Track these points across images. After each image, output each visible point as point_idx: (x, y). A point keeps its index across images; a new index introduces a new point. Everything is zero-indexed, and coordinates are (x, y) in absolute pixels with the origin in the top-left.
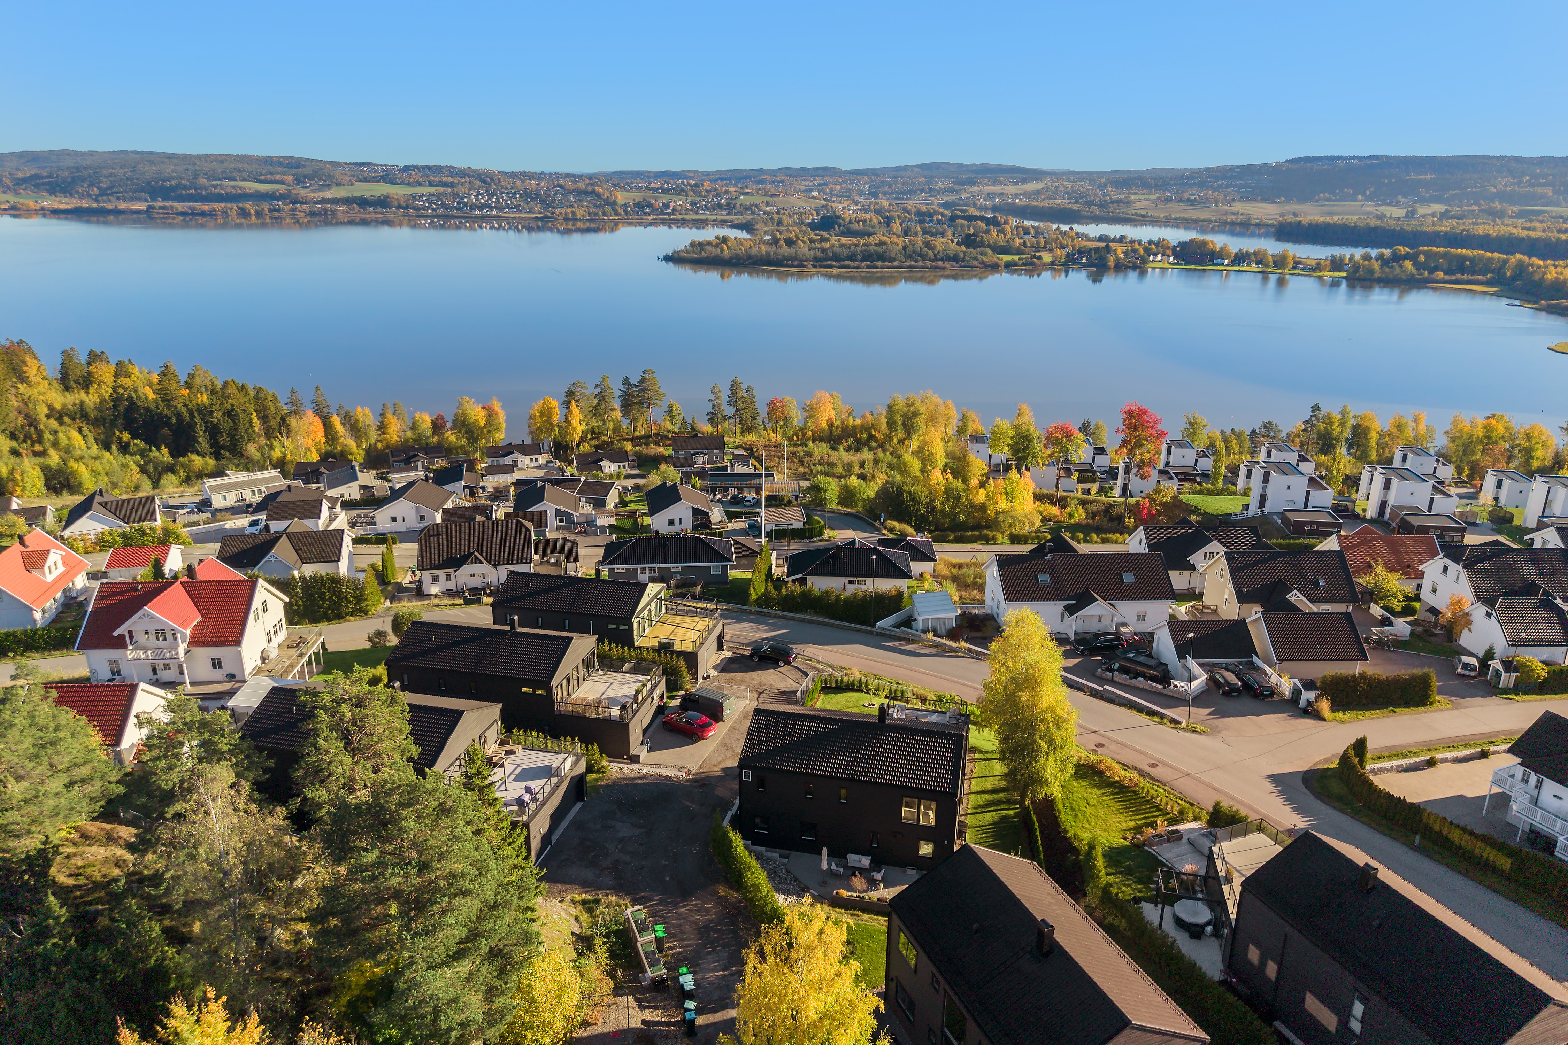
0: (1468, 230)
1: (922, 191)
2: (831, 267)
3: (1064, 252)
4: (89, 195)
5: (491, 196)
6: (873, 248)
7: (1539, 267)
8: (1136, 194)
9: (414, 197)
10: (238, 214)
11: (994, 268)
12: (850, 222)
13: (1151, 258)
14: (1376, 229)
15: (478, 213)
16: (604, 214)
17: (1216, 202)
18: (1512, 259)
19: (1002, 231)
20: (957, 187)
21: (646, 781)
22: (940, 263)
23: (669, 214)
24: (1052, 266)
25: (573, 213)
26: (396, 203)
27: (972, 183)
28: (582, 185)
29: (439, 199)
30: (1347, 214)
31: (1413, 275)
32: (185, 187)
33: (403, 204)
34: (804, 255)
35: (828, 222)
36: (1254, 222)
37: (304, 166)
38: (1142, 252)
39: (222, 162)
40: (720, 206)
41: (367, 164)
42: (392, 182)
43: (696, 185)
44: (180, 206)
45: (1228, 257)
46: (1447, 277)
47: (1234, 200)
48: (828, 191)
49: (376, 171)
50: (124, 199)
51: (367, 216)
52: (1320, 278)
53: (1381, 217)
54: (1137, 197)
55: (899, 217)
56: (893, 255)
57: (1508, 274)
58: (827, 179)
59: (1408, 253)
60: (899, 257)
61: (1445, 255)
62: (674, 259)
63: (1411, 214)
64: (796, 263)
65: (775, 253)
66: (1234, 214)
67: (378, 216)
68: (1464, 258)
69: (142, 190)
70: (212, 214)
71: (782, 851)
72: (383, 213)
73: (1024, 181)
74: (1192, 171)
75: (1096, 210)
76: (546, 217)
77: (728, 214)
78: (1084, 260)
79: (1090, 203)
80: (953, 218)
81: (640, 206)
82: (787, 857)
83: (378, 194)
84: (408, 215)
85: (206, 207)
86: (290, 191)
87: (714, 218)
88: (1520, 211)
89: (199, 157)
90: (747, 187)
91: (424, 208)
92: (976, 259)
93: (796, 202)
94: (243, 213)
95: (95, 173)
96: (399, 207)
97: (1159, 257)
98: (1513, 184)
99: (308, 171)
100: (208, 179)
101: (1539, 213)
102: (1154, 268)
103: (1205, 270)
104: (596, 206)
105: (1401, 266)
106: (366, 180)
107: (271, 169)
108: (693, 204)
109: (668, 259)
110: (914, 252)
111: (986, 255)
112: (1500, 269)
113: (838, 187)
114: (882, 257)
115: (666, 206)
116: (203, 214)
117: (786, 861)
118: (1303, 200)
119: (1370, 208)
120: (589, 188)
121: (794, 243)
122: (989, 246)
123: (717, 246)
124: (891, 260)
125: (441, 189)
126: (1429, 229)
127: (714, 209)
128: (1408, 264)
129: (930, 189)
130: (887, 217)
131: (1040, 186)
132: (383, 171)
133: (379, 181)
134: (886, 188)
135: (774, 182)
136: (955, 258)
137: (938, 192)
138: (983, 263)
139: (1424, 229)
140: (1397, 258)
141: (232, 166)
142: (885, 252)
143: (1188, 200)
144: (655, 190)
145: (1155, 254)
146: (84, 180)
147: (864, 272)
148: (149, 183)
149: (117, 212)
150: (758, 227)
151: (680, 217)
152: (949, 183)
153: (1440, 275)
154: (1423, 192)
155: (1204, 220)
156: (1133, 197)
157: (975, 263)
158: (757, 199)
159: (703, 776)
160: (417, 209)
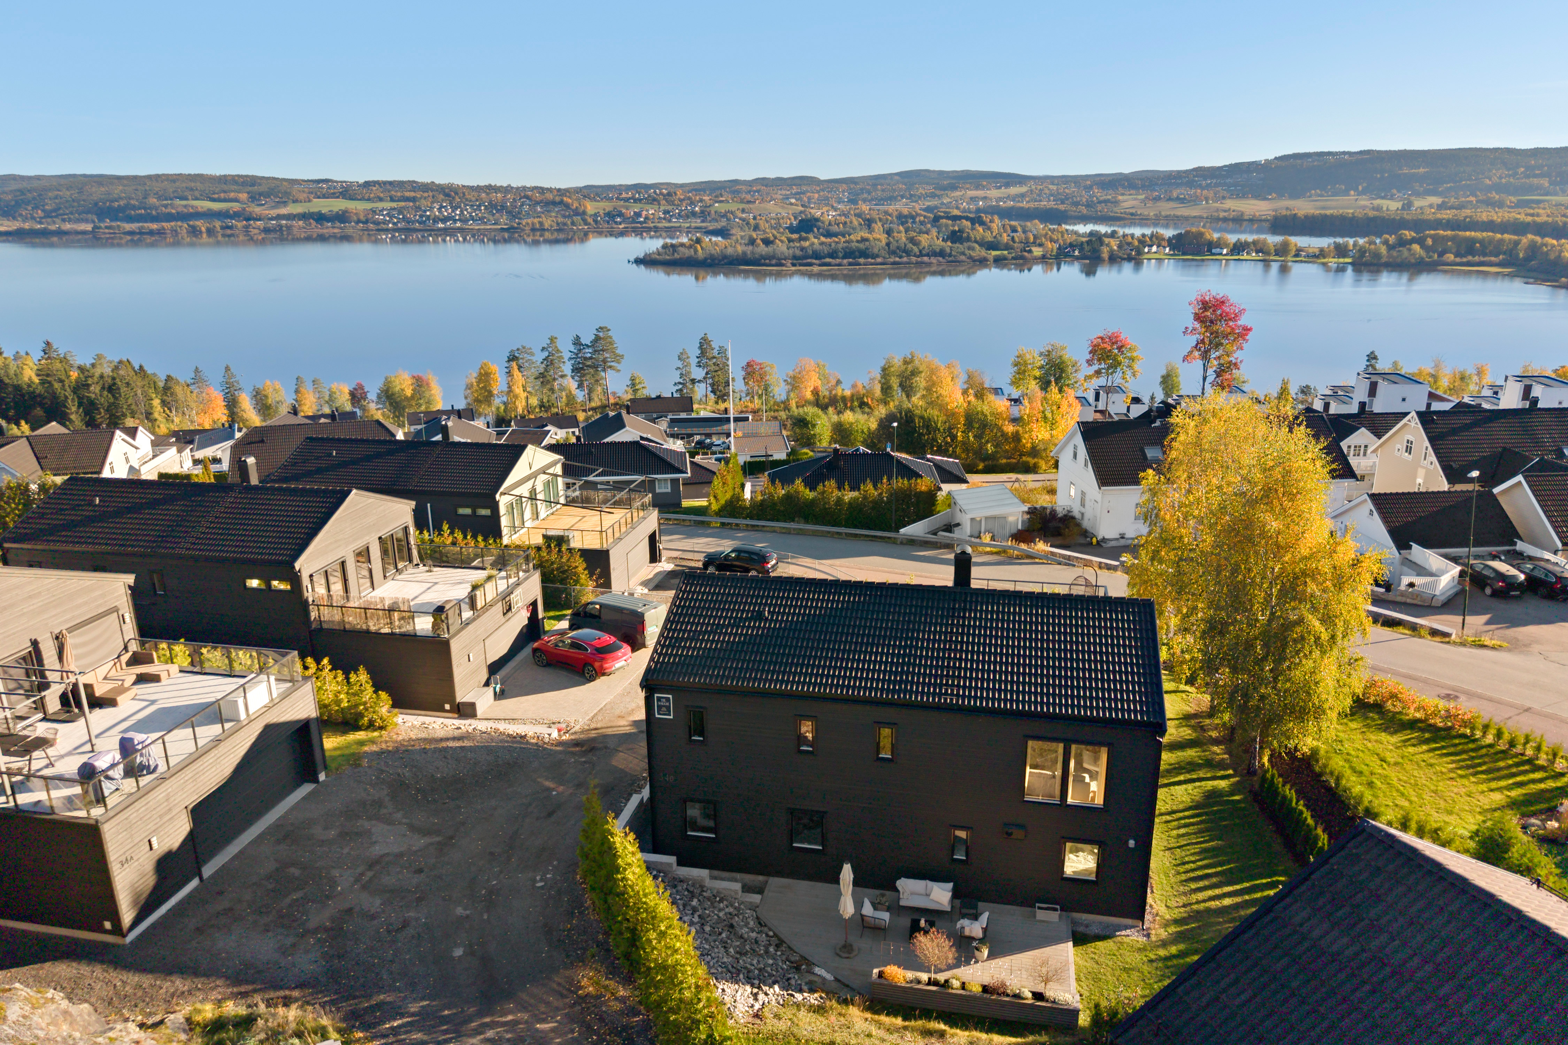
0: (1471, 217)
1: (902, 197)
2: (810, 265)
3: (1056, 246)
4: (33, 218)
5: (454, 209)
6: (854, 245)
7: (1553, 246)
8: (1123, 194)
9: (374, 212)
10: (188, 232)
11: (982, 263)
12: (830, 224)
13: (1146, 250)
14: (1374, 219)
15: (441, 225)
16: (573, 223)
17: (1207, 199)
18: (1524, 240)
19: (989, 228)
20: (938, 192)
21: (466, 743)
22: (926, 259)
23: (641, 223)
24: (1043, 259)
25: (541, 223)
26: (355, 218)
27: (954, 188)
28: (550, 196)
29: (400, 212)
30: (1342, 208)
31: (1422, 258)
32: (134, 208)
33: (362, 218)
34: (782, 253)
35: (806, 225)
36: (1246, 217)
37: (260, 184)
38: (1136, 243)
39: (174, 181)
40: (694, 214)
41: (326, 181)
42: (352, 198)
43: (669, 194)
44: (128, 227)
45: (1226, 245)
46: (1458, 260)
47: (1224, 198)
48: (805, 199)
49: (335, 188)
50: (70, 220)
51: (325, 231)
52: (1324, 264)
53: (1378, 209)
54: (1125, 197)
55: (880, 220)
56: (876, 251)
57: (1521, 255)
58: (804, 188)
59: (1414, 238)
60: (883, 253)
61: (1453, 239)
62: (646, 261)
63: (1408, 206)
64: (774, 262)
65: (752, 253)
66: (1225, 211)
67: (336, 231)
68: (1473, 241)
69: (88, 212)
70: (160, 233)
71: (750, 878)
72: (341, 228)
73: (1007, 185)
74: (1179, 172)
75: (1084, 210)
76: (513, 228)
77: (703, 221)
78: (1077, 253)
79: (1076, 204)
80: (936, 219)
81: (611, 216)
82: (760, 891)
83: (336, 209)
84: (368, 230)
85: (154, 226)
86: (244, 209)
87: (687, 225)
88: (1519, 201)
89: (149, 177)
90: (722, 196)
91: (385, 222)
92: (963, 254)
93: (773, 208)
94: (194, 232)
95: (40, 195)
96: (358, 221)
97: (1154, 249)
98: (1509, 176)
99: (263, 188)
100: (159, 198)
101: (1538, 202)
102: (1149, 259)
103: (1203, 260)
104: (564, 216)
105: (1410, 250)
106: (324, 196)
107: (225, 187)
108: (666, 212)
109: (638, 261)
110: (898, 248)
111: (973, 249)
112: (1511, 250)
113: (816, 196)
114: (864, 254)
115: (638, 214)
116: (151, 233)
117: (756, 898)
118: (1294, 196)
119: (1364, 201)
120: (557, 199)
121: (772, 242)
122: (976, 242)
123: (690, 247)
124: (874, 256)
125: (403, 204)
126: (1431, 217)
127: (688, 217)
128: (1416, 247)
129: (911, 195)
130: (868, 220)
131: (1023, 189)
132: (342, 187)
133: (338, 197)
134: (865, 196)
135: (749, 192)
136: (941, 253)
137: (920, 198)
138: (970, 257)
139: (1425, 217)
140: (1403, 243)
141: (184, 185)
142: (867, 249)
143: (1178, 199)
144: (627, 200)
145: (1151, 246)
146: (28, 203)
147: (846, 270)
148: (96, 204)
149: (60, 233)
150: (733, 231)
151: (652, 225)
152: (930, 189)
153: (1450, 257)
154: (1417, 186)
155: (1195, 217)
156: (1120, 198)
157: (963, 258)
158: (733, 207)
159: (593, 734)
160: (377, 223)
